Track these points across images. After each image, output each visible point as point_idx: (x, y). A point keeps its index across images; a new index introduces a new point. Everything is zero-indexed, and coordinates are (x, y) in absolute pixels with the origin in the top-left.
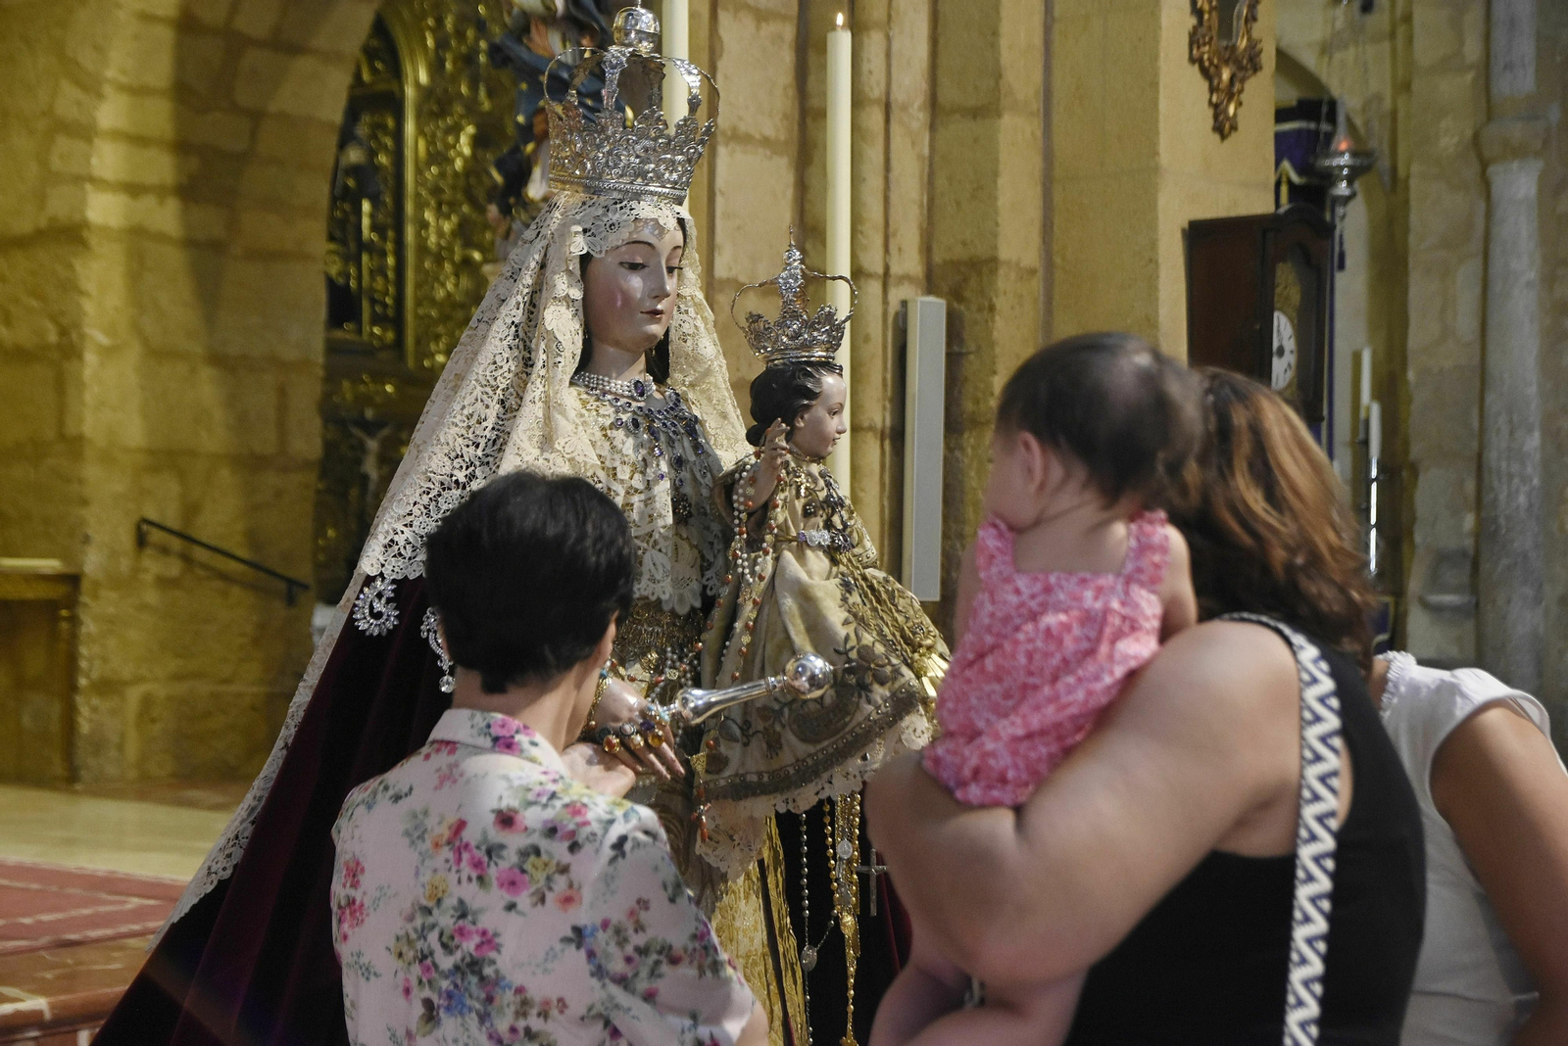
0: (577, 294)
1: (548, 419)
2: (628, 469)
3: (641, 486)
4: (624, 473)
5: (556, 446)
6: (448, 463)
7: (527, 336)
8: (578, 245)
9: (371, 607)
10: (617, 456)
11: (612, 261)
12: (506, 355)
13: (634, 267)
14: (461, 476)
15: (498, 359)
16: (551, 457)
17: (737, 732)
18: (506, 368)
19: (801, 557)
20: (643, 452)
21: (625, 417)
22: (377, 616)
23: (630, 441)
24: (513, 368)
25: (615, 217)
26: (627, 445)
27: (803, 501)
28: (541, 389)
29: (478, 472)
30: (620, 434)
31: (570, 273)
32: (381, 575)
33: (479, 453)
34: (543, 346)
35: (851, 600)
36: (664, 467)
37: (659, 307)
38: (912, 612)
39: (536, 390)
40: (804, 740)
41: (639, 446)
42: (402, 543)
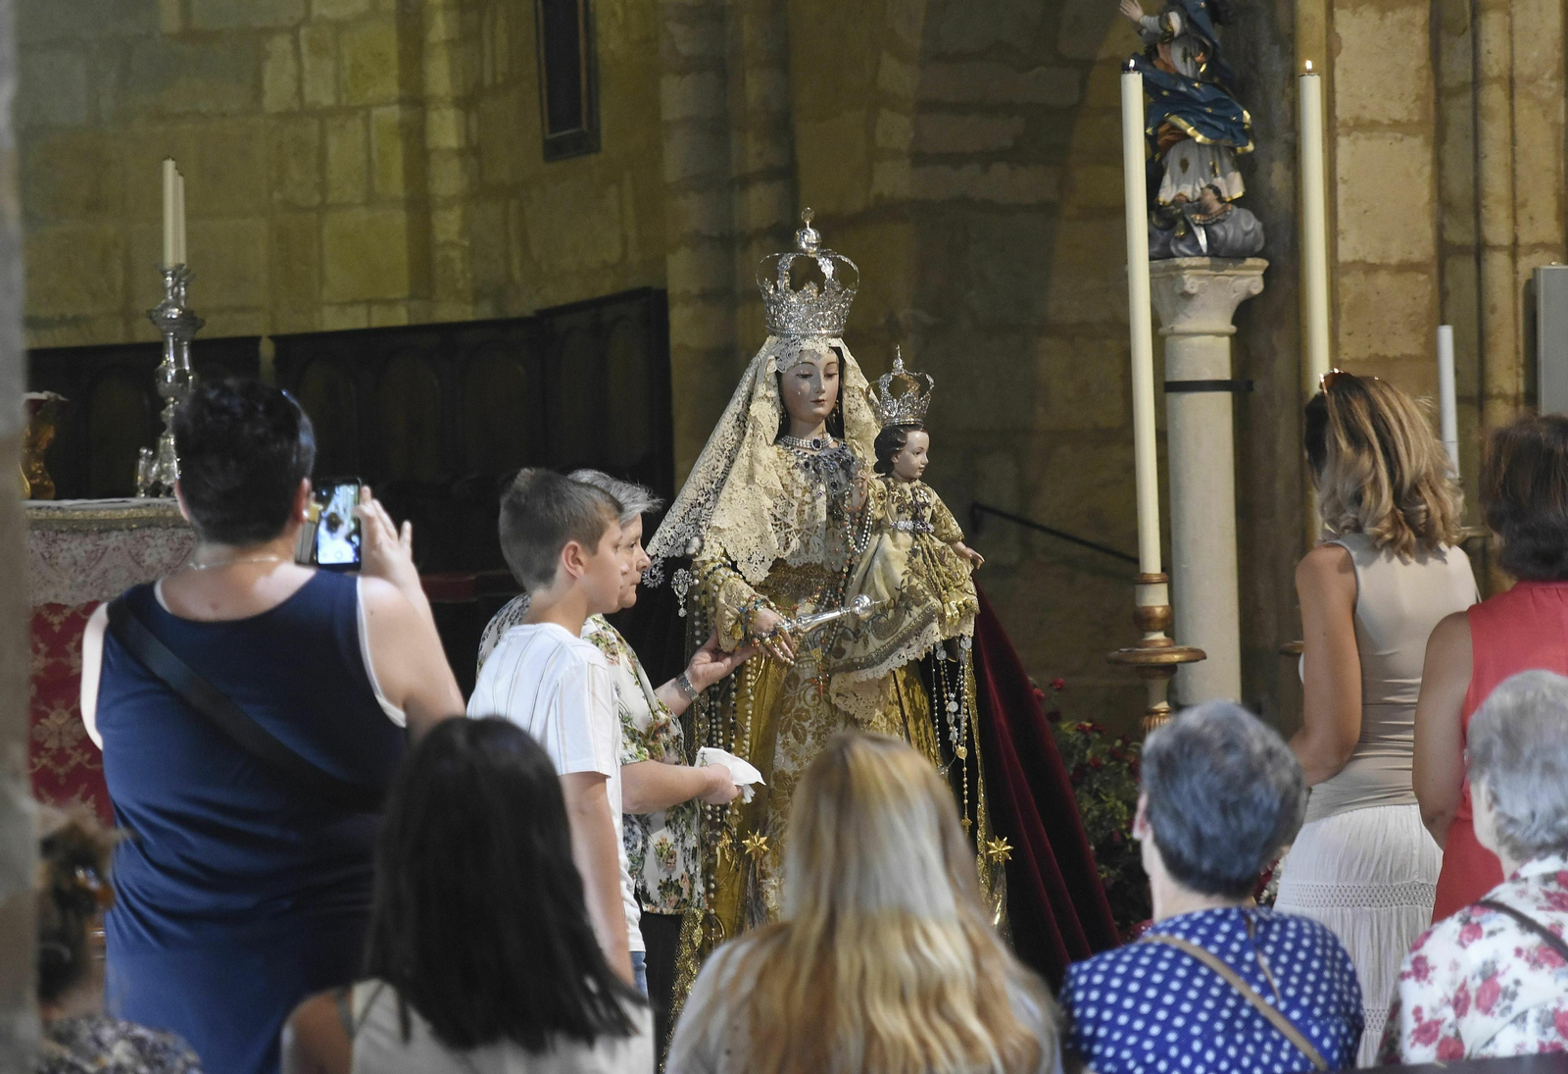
0: (773, 393)
1: (751, 467)
2: (800, 491)
3: (809, 500)
4: (798, 494)
5: (756, 481)
6: (695, 493)
7: (743, 420)
8: (773, 367)
9: (651, 572)
10: (795, 485)
11: (793, 374)
12: (730, 432)
13: (805, 376)
14: (702, 500)
15: (726, 434)
16: (753, 487)
17: (851, 635)
18: (730, 439)
19: (893, 537)
20: (811, 481)
21: (801, 462)
22: (654, 577)
23: (803, 475)
24: (735, 438)
25: (791, 350)
26: (801, 477)
27: (896, 504)
28: (748, 449)
29: (711, 498)
30: (798, 471)
31: (768, 383)
32: (657, 555)
33: (713, 486)
34: (751, 425)
35: (915, 560)
36: (822, 488)
37: (821, 398)
38: (954, 565)
39: (745, 450)
40: (878, 638)
41: (806, 479)
42: (668, 538)
